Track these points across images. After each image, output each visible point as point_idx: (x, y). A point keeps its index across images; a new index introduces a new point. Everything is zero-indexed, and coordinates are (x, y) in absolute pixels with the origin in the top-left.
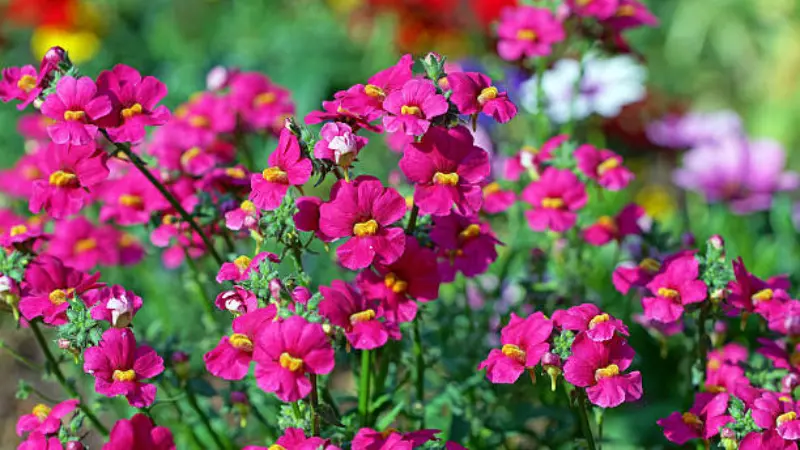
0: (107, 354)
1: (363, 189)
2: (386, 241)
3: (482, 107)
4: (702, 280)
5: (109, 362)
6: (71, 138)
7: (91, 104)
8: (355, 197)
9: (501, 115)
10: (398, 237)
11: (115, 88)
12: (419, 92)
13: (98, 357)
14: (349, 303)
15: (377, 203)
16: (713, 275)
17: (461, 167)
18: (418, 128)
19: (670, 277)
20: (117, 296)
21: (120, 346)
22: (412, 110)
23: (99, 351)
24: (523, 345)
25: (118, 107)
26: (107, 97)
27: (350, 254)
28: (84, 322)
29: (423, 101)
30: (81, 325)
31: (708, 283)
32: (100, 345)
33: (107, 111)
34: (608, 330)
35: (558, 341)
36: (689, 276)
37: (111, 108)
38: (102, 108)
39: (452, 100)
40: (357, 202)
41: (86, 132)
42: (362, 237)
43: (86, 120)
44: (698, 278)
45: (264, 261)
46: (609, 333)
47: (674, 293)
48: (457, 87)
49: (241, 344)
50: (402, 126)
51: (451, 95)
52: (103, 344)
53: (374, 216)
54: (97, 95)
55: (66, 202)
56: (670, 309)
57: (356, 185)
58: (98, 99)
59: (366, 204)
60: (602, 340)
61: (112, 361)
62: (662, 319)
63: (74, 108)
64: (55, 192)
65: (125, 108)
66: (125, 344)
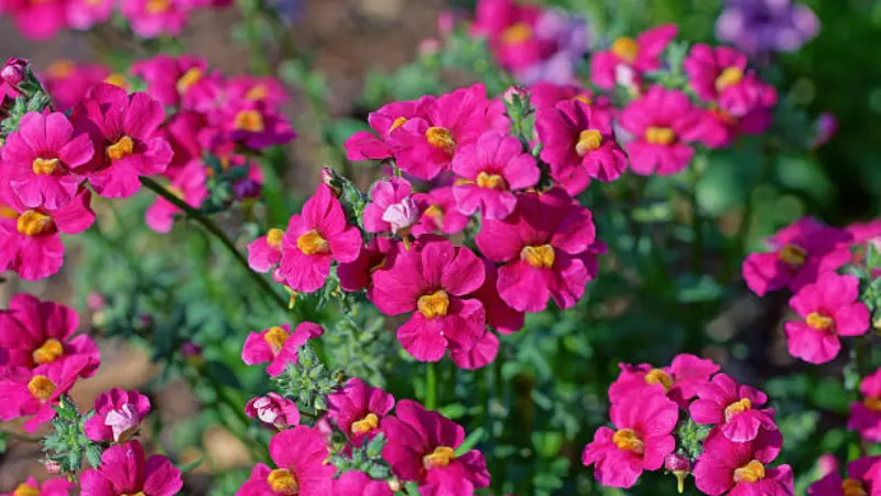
0: (110, 478)
1: (429, 253)
2: (460, 319)
3: (581, 159)
4: (862, 302)
5: (112, 485)
6: (44, 200)
7: (66, 148)
8: (419, 266)
9: (606, 170)
10: (476, 312)
11: (96, 118)
12: (500, 152)
13: (98, 483)
14: (420, 440)
15: (447, 270)
16: (876, 294)
17: (556, 237)
18: (500, 207)
19: (822, 296)
20: (117, 407)
21: (125, 468)
22: (493, 180)
23: (99, 475)
24: (640, 431)
25: (102, 144)
26: (86, 135)
27: (415, 338)
28: (77, 438)
29: (505, 165)
30: (72, 441)
31: (871, 307)
32: (99, 468)
33: (88, 157)
34: (750, 427)
35: (685, 430)
36: (846, 298)
37: (93, 151)
38: (81, 153)
39: (543, 158)
40: (421, 272)
41: (62, 189)
42: (430, 319)
43: (61, 171)
44: (857, 301)
45: (303, 347)
46: (753, 432)
47: (827, 320)
48: (549, 139)
49: (282, 486)
50: (478, 204)
51: (541, 150)
52: (103, 467)
53: (443, 285)
54: (75, 135)
55: (40, 258)
56: (822, 346)
57: (419, 249)
58: (76, 140)
59: (432, 273)
60: (743, 440)
61: (116, 485)
62: (814, 358)
63: (45, 155)
64: (24, 244)
65: (111, 144)
66: (131, 465)
